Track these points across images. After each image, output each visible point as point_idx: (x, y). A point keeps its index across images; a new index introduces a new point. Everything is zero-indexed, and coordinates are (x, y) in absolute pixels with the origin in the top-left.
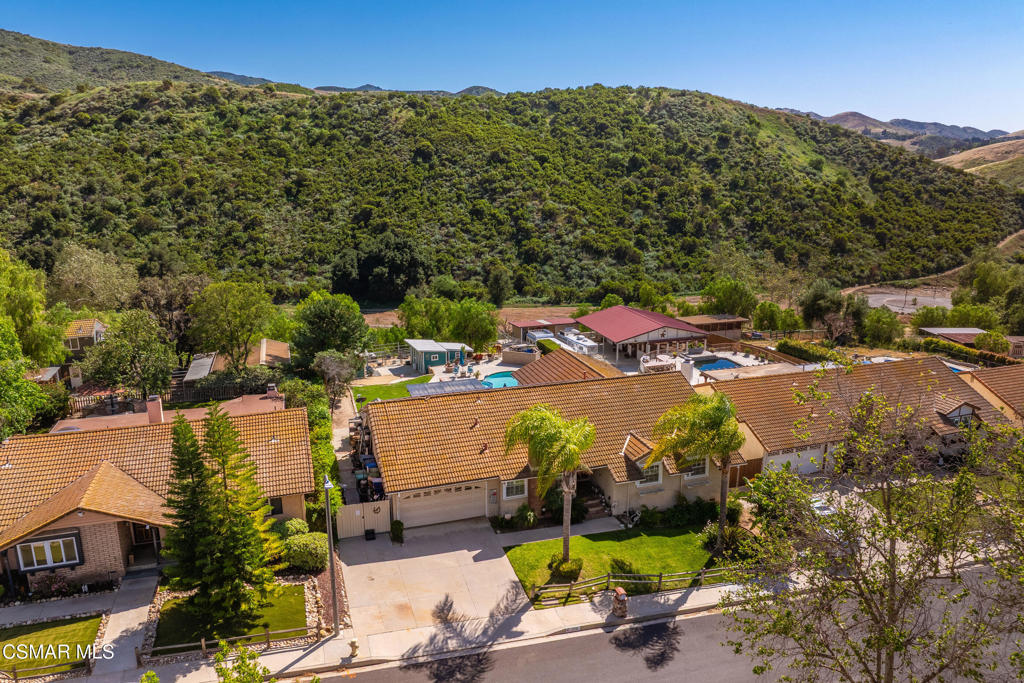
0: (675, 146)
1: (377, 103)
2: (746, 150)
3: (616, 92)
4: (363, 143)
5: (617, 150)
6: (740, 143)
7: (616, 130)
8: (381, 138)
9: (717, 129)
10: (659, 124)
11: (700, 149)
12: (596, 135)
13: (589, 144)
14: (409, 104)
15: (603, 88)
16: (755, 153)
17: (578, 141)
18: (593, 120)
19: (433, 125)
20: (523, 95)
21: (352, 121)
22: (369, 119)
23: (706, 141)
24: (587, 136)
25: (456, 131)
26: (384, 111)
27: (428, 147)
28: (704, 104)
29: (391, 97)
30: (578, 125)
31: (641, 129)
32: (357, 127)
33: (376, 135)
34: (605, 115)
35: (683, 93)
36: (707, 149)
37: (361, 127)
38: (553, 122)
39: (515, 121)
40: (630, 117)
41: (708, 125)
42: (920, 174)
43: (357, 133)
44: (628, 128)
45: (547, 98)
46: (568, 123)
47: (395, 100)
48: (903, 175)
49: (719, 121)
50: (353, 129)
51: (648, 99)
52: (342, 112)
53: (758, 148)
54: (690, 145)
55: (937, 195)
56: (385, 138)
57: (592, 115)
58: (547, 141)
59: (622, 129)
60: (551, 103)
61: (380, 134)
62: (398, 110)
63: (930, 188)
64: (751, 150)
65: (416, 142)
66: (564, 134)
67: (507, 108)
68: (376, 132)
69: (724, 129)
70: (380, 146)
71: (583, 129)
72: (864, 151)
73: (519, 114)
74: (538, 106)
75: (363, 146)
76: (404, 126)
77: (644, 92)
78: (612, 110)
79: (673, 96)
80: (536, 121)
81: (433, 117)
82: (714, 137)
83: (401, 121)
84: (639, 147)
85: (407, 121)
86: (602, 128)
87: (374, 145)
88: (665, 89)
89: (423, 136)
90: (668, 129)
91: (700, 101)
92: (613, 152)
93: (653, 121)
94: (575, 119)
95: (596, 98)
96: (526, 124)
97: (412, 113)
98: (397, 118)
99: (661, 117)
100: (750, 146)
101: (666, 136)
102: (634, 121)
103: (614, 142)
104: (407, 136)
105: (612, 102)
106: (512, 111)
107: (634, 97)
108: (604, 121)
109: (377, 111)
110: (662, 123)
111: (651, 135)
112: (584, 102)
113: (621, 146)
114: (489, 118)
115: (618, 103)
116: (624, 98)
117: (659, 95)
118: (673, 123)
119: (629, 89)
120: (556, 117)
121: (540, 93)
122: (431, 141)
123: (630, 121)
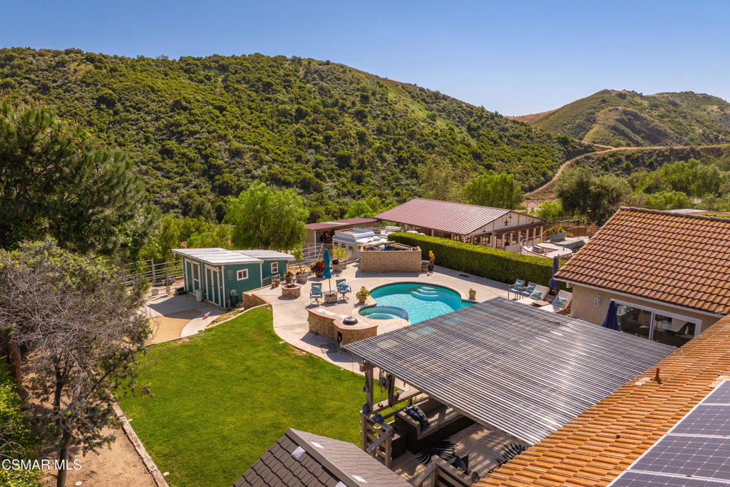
0: (330, 101)
1: (54, 57)
2: (383, 105)
3: (275, 60)
4: (41, 90)
5: (284, 103)
6: (377, 100)
7: (280, 88)
8: (60, 87)
9: (358, 90)
10: (314, 85)
11: (349, 104)
12: (264, 91)
13: (259, 98)
14: (87, 59)
15: (262, 56)
16: (390, 108)
17: (249, 96)
18: (259, 80)
19: (113, 77)
20: (194, 59)
21: (27, 71)
22: (47, 70)
23: (352, 98)
24: (257, 92)
25: (137, 83)
26: (62, 64)
27: (111, 95)
28: (344, 72)
29: (68, 52)
30: (247, 83)
31: (300, 87)
32: (32, 77)
33: (55, 84)
34: (269, 76)
35: (328, 63)
36: (353, 103)
37: (37, 76)
38: (224, 81)
39: (190, 79)
40: (289, 78)
41: (351, 87)
42: (498, 125)
43: (33, 82)
44: (289, 86)
45: (215, 62)
46: (238, 82)
47: (72, 55)
48: (488, 126)
49: (358, 84)
50: (29, 79)
51: (301, 66)
52: (15, 62)
53: (390, 104)
54: (341, 101)
55: (513, 139)
56: (65, 87)
57: (258, 76)
58: (222, 95)
59: (285, 87)
60: (220, 65)
61: (59, 83)
62: (76, 64)
63: (507, 134)
64: (386, 105)
65: (97, 91)
66: (237, 89)
67: (181, 68)
68: (54, 81)
69: (364, 89)
70: (60, 94)
71: (253, 86)
72: (459, 109)
73: (194, 73)
74: (210, 68)
75: (42, 93)
76: (85, 77)
77: (297, 61)
78: (273, 72)
79: (320, 65)
80: (209, 79)
81: (113, 70)
82: (357, 96)
83: (81, 73)
84: (300, 100)
85: (87, 73)
86: (268, 86)
87: (54, 93)
88: (313, 60)
89: (104, 85)
90: (321, 88)
91: (341, 70)
92: (281, 104)
93: (308, 82)
94: (244, 78)
95: (259, 63)
96: (201, 82)
97: (91, 67)
98: (76, 71)
99: (314, 79)
100: (384, 103)
101: (321, 95)
102: (293, 82)
103: (280, 97)
104: (88, 85)
105: (273, 66)
106: (187, 71)
107: (289, 65)
108: (269, 80)
109: (53, 63)
110: (316, 84)
111: (310, 92)
112: (249, 66)
113: (286, 100)
114: (166, 75)
115: (278, 67)
116: (281, 64)
117: (309, 63)
118: (325, 84)
119: (284, 58)
120: (227, 77)
121: (209, 58)
122: (114, 90)
123: (290, 81)
